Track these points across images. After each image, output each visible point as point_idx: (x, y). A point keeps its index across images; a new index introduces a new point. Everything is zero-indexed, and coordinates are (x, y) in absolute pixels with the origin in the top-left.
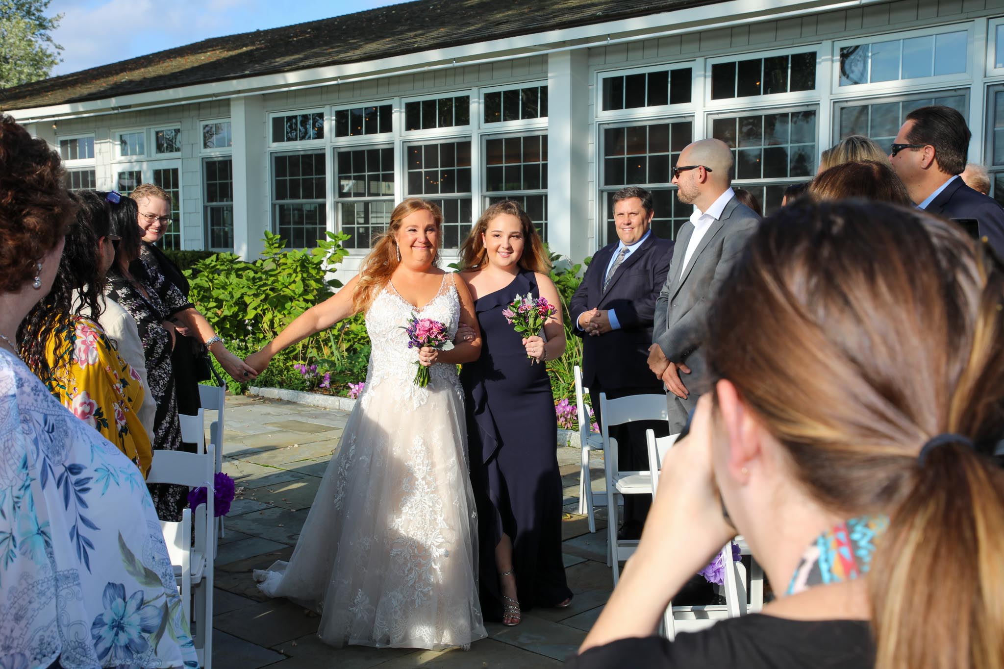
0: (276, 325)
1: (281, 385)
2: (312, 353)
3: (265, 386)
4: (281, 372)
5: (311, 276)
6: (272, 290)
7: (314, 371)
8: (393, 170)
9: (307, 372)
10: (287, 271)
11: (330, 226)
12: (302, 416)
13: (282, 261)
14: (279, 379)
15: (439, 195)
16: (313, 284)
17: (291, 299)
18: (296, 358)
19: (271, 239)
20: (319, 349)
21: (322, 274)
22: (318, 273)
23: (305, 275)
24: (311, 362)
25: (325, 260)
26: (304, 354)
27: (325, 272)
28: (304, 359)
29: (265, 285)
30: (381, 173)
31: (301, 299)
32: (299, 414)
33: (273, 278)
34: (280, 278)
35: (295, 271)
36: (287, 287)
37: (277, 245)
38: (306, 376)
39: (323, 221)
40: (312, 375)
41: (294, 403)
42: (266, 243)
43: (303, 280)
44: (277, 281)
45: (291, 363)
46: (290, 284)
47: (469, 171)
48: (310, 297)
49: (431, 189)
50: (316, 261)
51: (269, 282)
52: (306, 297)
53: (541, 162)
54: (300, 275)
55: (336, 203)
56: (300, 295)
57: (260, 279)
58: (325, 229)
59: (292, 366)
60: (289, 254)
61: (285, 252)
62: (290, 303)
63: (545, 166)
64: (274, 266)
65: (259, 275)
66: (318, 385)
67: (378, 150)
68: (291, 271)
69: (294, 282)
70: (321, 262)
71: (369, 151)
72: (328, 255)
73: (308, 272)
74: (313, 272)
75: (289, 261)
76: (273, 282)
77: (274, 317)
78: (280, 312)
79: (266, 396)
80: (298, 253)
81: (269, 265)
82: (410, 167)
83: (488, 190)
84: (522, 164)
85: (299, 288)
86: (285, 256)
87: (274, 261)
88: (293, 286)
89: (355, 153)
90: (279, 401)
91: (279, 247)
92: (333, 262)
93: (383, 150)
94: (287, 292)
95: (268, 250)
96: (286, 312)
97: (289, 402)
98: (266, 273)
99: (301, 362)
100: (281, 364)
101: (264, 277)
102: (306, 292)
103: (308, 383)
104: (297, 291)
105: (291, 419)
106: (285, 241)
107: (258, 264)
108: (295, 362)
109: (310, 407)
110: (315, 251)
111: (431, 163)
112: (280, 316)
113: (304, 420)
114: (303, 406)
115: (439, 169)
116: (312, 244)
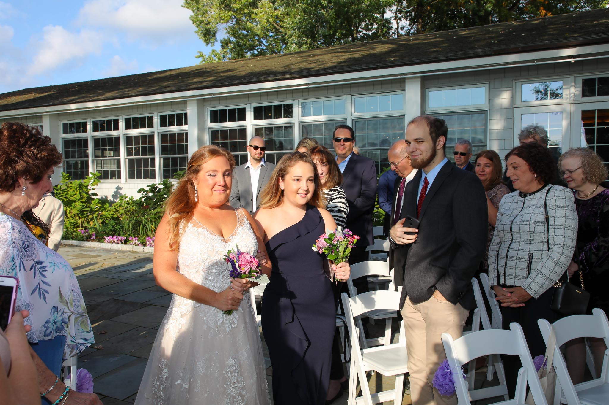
0: (67, 213)
1: (72, 239)
2: (86, 224)
3: (65, 239)
4: (72, 234)
5: (83, 191)
6: (66, 198)
7: (87, 232)
8: (119, 146)
9: (85, 233)
10: (73, 190)
11: (91, 170)
12: (84, 251)
13: (70, 185)
14: (71, 236)
15: (141, 157)
16: (85, 195)
17: (75, 201)
18: (78, 227)
19: (64, 176)
20: (88, 223)
21: (89, 190)
22: (87, 190)
23: (81, 191)
24: (86, 228)
25: (90, 184)
26: (82, 225)
27: (90, 189)
28: (82, 227)
29: (62, 196)
30: (114, 147)
31: (79, 201)
32: (83, 250)
33: (66, 193)
34: (69, 193)
35: (76, 190)
36: (72, 196)
37: (67, 178)
38: (84, 235)
39: (87, 167)
40: (87, 233)
41: (79, 246)
42: (62, 178)
43: (80, 193)
44: (68, 194)
45: (76, 229)
46: (74, 195)
47: (153, 147)
48: (83, 200)
49: (137, 154)
50: (86, 185)
51: (64, 195)
52: (82, 201)
53: (185, 144)
54: (78, 191)
55: (93, 160)
56: (79, 200)
57: (60, 193)
58: (88, 171)
59: (77, 230)
60: (73, 182)
61: (71, 181)
62: (74, 203)
63: (187, 145)
64: (66, 187)
65: (59, 191)
66: (90, 238)
67: (113, 138)
68: (74, 190)
69: (76, 194)
70: (88, 185)
71: (108, 138)
72: (91, 182)
73: (82, 189)
74: (85, 190)
75: (73, 185)
76: (66, 195)
77: (66, 210)
78: (69, 207)
79: (66, 244)
80: (78, 182)
81: (64, 187)
82: (127, 145)
83: (162, 155)
84: (177, 144)
85: (78, 197)
86: (71, 183)
87: (66, 185)
88: (75, 196)
89: (102, 139)
90: (72, 246)
91: (68, 179)
92: (94, 185)
93: (115, 138)
94: (72, 198)
95: (63, 180)
96: (72, 207)
97: (77, 246)
98: (63, 190)
99: (81, 228)
100: (72, 230)
101: (61, 192)
102: (82, 198)
103: (85, 238)
104: (77, 198)
105: (79, 253)
106: (71, 177)
107: (59, 187)
108: (78, 229)
109: (87, 247)
110: (85, 180)
111: (137, 143)
112: (69, 209)
113: (85, 253)
114: (84, 247)
115: (140, 146)
116: (82, 177)
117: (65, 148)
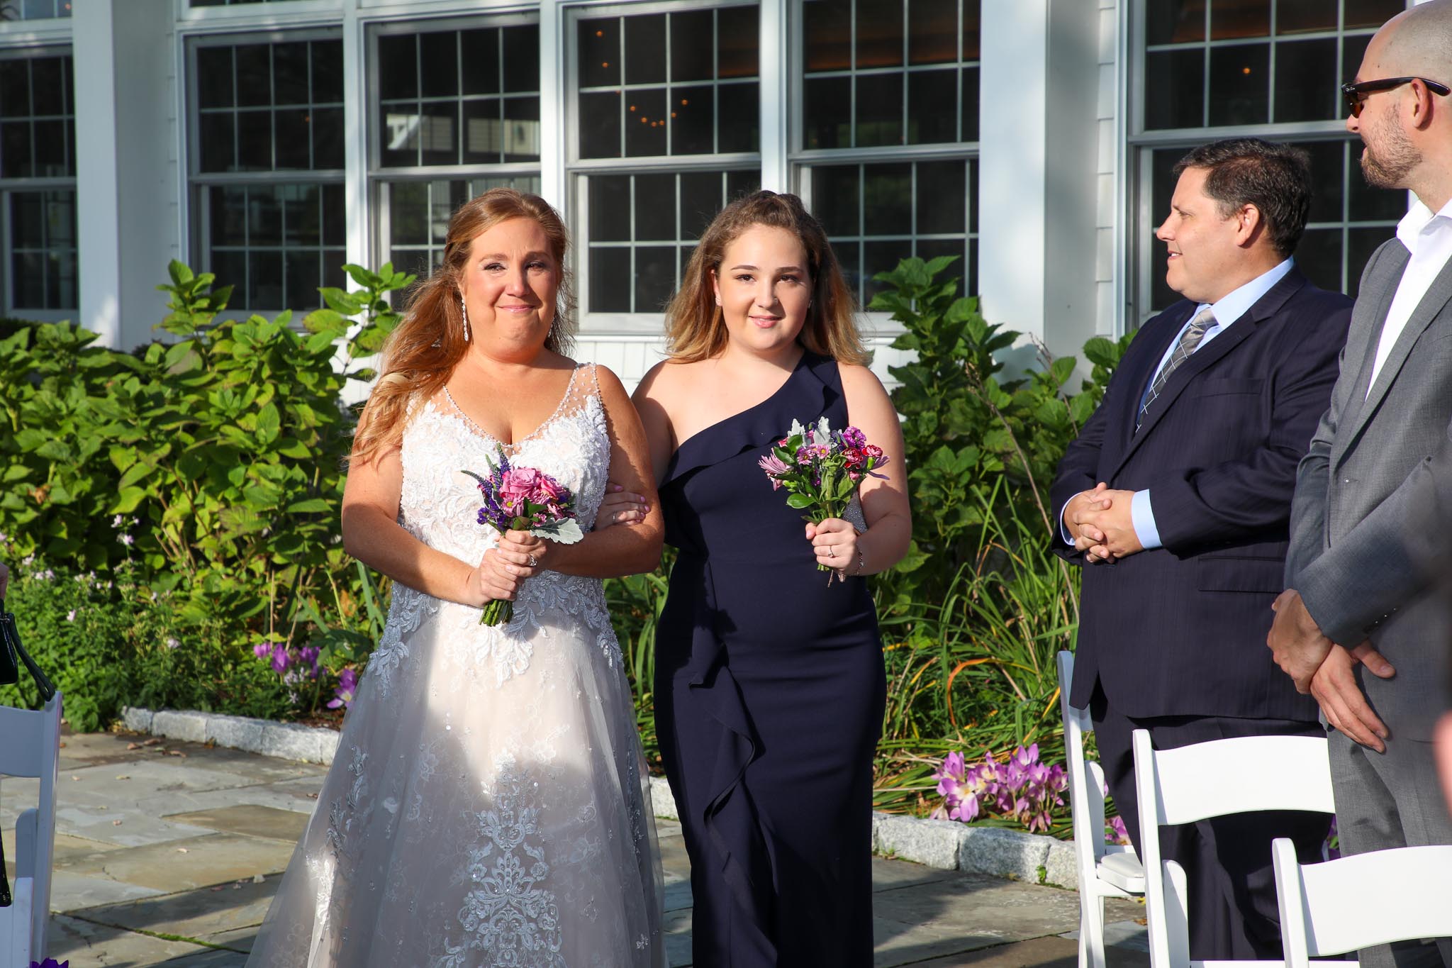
0: (200, 532)
1: (216, 703)
2: (306, 610)
3: (170, 705)
4: (215, 666)
5: (300, 392)
6: (191, 429)
7: (310, 662)
8: (536, 86)
9: (292, 665)
10: (234, 378)
11: (356, 250)
12: (277, 791)
13: (218, 349)
14: (210, 686)
15: (669, 160)
16: (307, 415)
17: (247, 457)
18: (258, 625)
19: (188, 287)
20: (325, 599)
21: (333, 383)
22: (321, 383)
23: (284, 389)
24: (303, 636)
25: (342, 345)
26: (283, 613)
27: (341, 379)
28: (282, 628)
29: (171, 417)
30: (502, 96)
31: (275, 458)
32: (268, 786)
33: (193, 398)
34: (214, 398)
35: (257, 378)
36: (232, 422)
37: (204, 303)
38: (288, 678)
39: (338, 233)
40: (304, 673)
41: (254, 755)
42: (173, 297)
43: (279, 401)
44: (204, 405)
45: (244, 640)
46: (241, 415)
47: (751, 95)
48: (300, 451)
49: (646, 143)
50: (315, 347)
51: (183, 409)
52: (289, 453)
53: (960, 65)
54: (269, 389)
55: (373, 186)
56: (271, 448)
57: (159, 400)
58: (342, 256)
59: (249, 647)
60: (237, 329)
61: (229, 323)
62: (241, 470)
63: (973, 77)
64: (195, 362)
65: (154, 387)
66: (323, 704)
67: (493, 31)
68: (244, 378)
69: (254, 408)
70: (332, 350)
71: (467, 34)
72: (352, 331)
73: (292, 378)
74: (308, 380)
75: (239, 349)
76: (195, 408)
77: (195, 508)
78: (212, 493)
79: (173, 734)
80: (266, 326)
81: (183, 360)
82: (584, 82)
83: (806, 146)
84: (906, 69)
85: (266, 425)
86: (227, 333)
87: (197, 347)
88: (250, 421)
89: (428, 38)
90: (211, 751)
91: (212, 308)
92: (366, 351)
93: (509, 30)
94: (234, 436)
95: (179, 316)
96: (230, 494)
97: (238, 753)
98: (174, 381)
99: (274, 637)
100: (217, 643)
101: (168, 393)
102: (288, 434)
103: (293, 698)
104: (262, 433)
105: (245, 800)
106: (228, 290)
107: (151, 358)
108: (256, 637)
109: (297, 765)
110: (314, 318)
111: (646, 67)
112: (213, 505)
113: (280, 803)
114: (279, 763)
115: (669, 85)
116: (305, 300)
117: (202, 104)
